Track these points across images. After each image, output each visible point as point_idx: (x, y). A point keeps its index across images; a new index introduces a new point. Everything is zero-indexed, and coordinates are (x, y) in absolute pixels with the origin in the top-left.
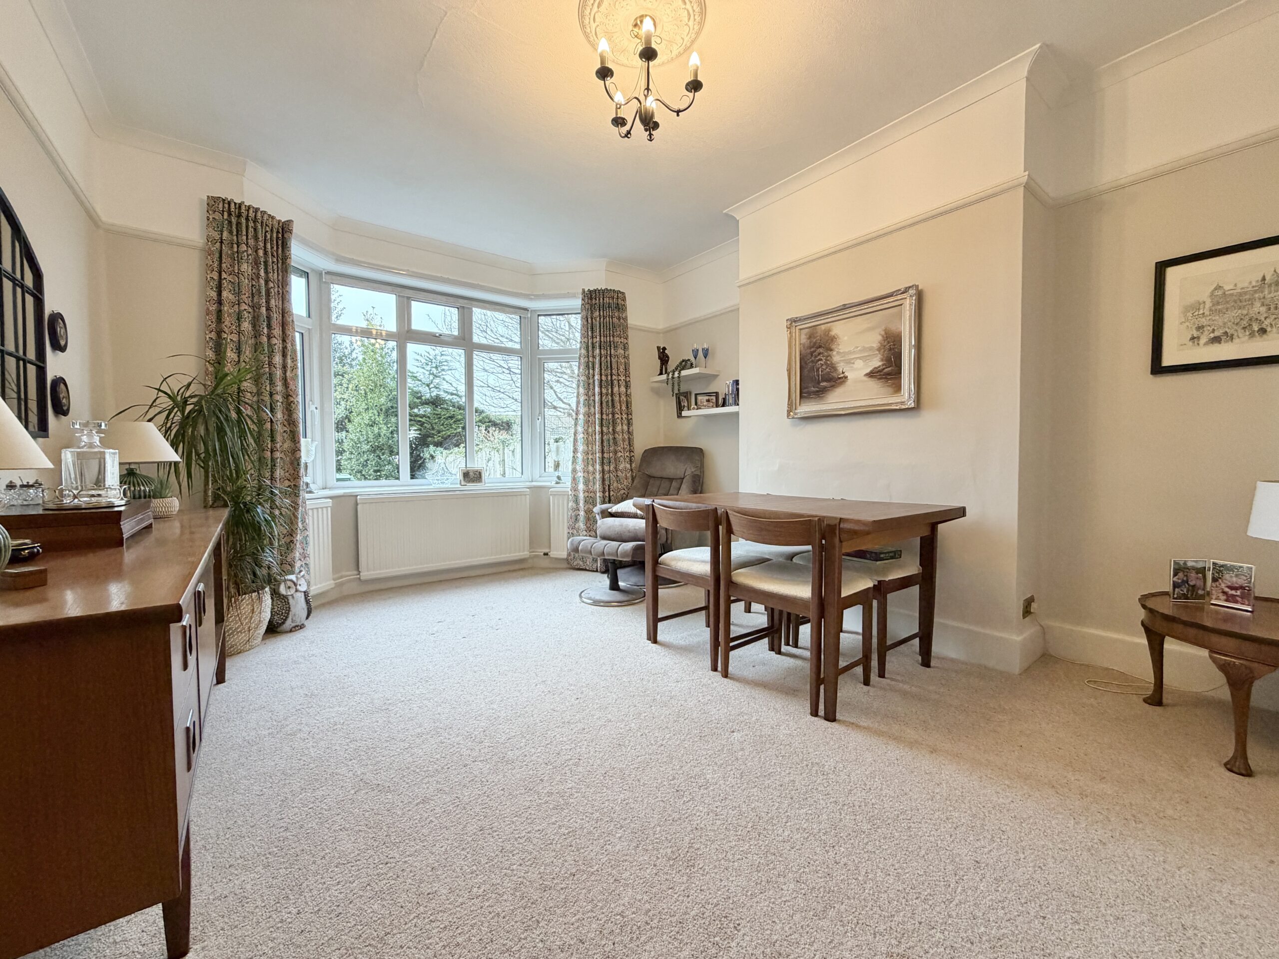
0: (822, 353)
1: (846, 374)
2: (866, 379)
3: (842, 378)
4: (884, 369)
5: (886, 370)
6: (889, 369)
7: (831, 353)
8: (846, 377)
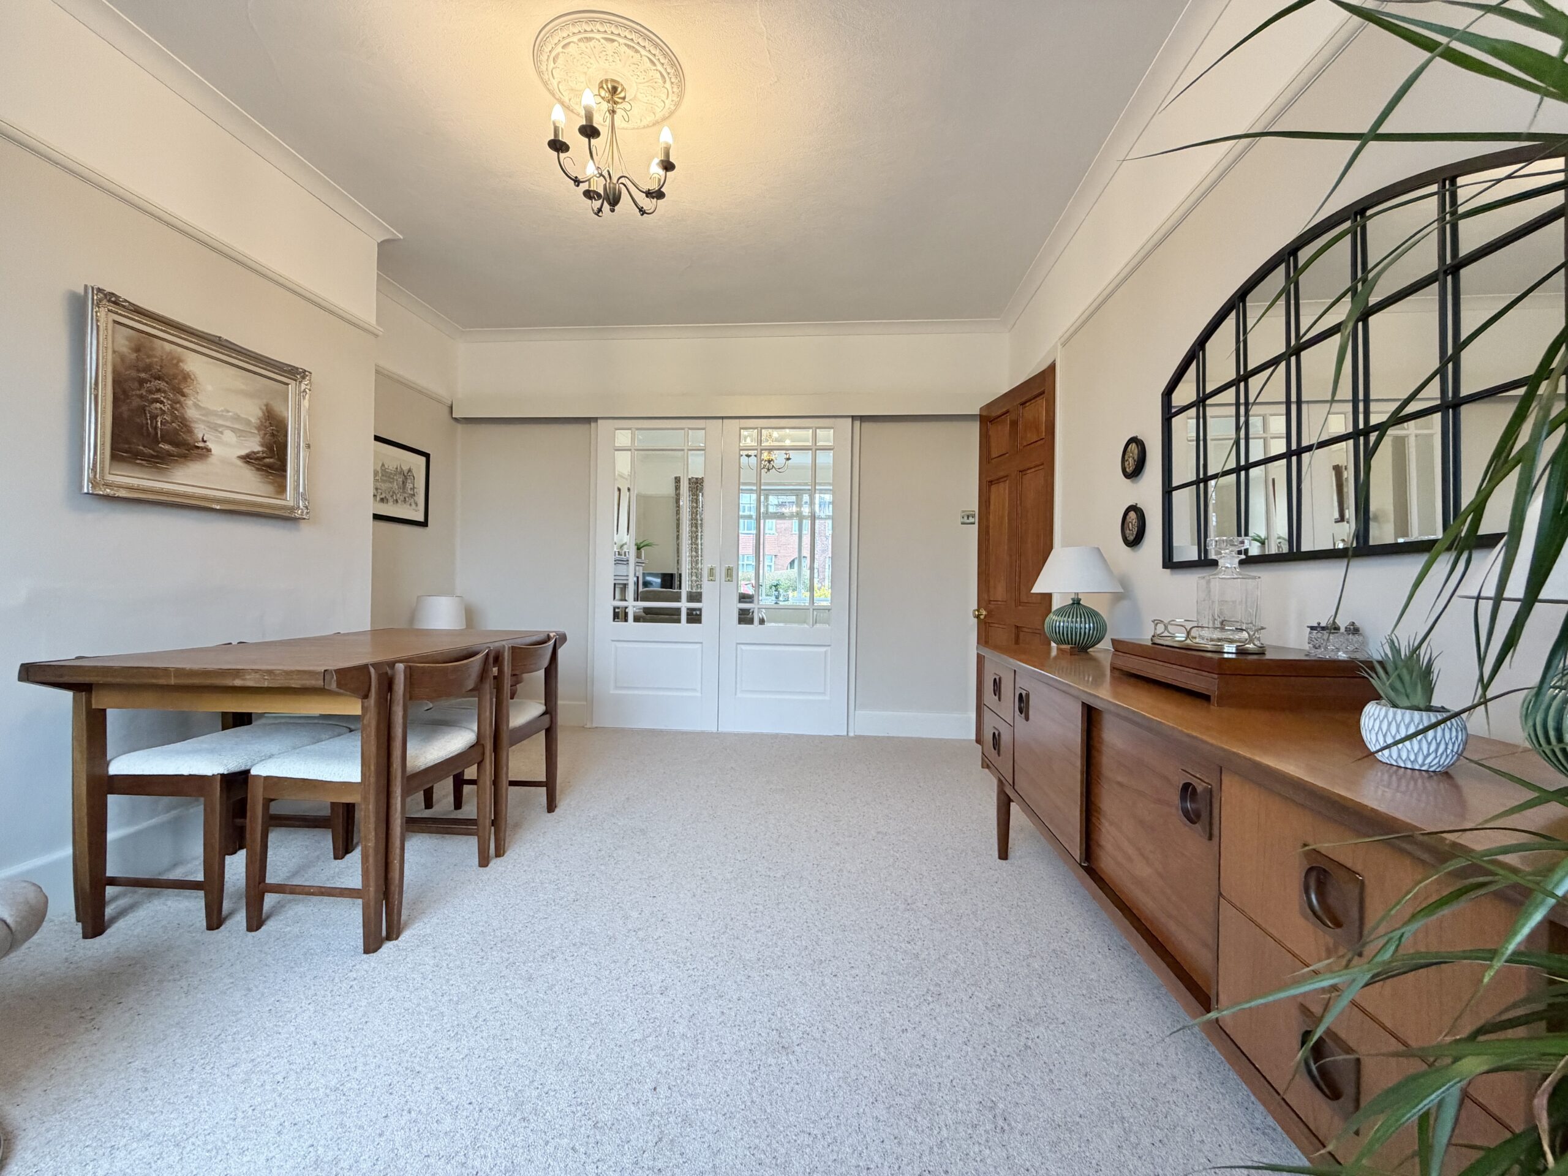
0: (165, 392)
1: (210, 445)
2: (239, 463)
3: (202, 448)
4: (264, 458)
5: (267, 460)
6: (271, 460)
7: (182, 399)
8: (209, 450)
